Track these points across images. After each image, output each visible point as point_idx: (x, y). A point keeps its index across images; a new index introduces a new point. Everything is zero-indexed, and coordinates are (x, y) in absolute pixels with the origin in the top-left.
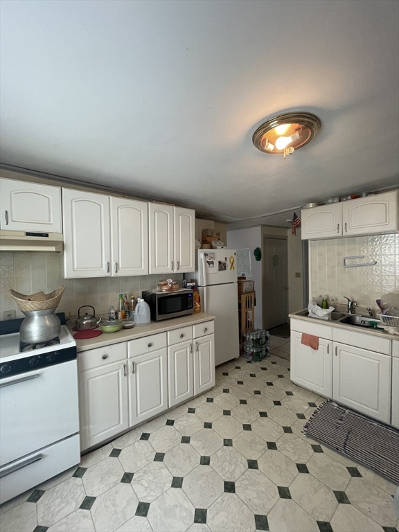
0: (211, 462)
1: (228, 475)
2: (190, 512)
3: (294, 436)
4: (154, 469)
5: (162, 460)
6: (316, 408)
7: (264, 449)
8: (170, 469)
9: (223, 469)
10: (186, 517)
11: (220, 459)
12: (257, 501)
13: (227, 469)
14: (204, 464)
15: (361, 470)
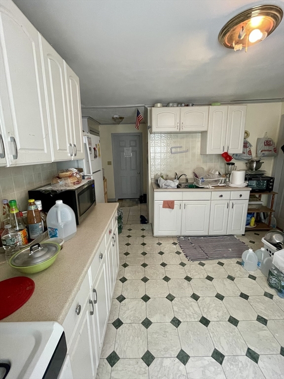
0: (179, 319)
1: (196, 316)
2: (212, 362)
3: (188, 265)
4: (159, 372)
5: (153, 358)
6: (178, 245)
7: (188, 284)
8: (167, 356)
9: (190, 315)
10: (215, 368)
11: (180, 312)
12: (220, 314)
13: (190, 313)
14: (179, 325)
15: (222, 261)
